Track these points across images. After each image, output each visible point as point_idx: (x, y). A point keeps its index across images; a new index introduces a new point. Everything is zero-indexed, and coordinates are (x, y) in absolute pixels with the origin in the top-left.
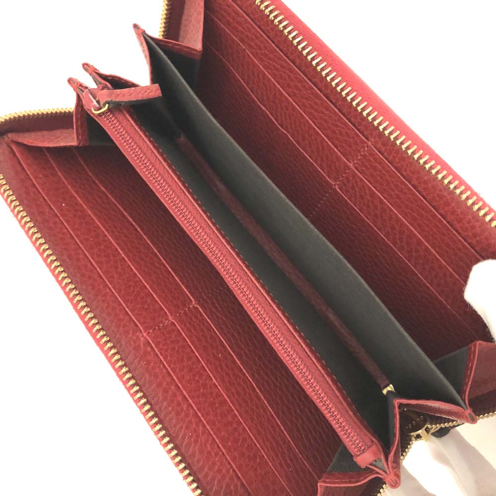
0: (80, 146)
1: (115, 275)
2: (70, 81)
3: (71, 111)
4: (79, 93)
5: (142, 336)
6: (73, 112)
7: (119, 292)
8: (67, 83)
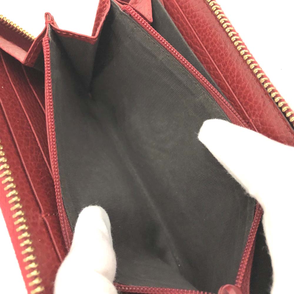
0: (26, 65)
1: (30, 157)
2: (47, 15)
3: (33, 38)
4: (47, 28)
5: (41, 216)
6: (34, 40)
7: (30, 171)
8: (44, 15)
